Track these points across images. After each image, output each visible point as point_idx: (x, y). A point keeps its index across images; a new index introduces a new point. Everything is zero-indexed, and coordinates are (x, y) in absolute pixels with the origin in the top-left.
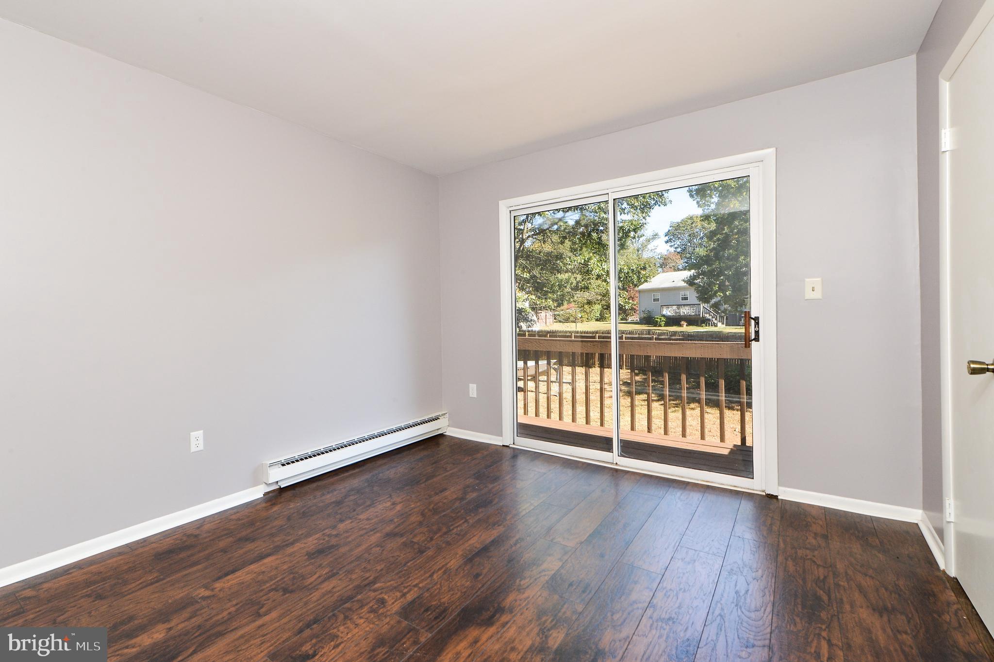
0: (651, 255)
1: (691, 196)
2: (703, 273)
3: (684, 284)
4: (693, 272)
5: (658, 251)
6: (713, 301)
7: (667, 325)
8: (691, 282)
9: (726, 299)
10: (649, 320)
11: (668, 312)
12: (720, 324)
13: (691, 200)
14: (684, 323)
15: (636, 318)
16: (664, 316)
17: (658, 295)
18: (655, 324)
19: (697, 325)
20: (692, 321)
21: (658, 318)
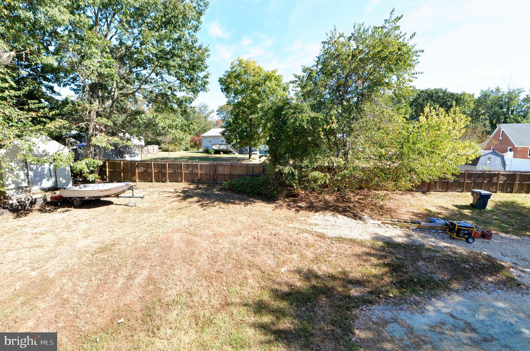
0: (211, 120)
1: (222, 91)
2: (228, 130)
3: (220, 135)
4: (224, 129)
5: (214, 118)
6: (232, 143)
7: (215, 153)
8: (223, 134)
9: (237, 143)
10: (207, 151)
11: (216, 147)
12: (236, 153)
13: (222, 93)
14: (222, 153)
15: (201, 150)
16: (213, 149)
17: (211, 139)
18: (210, 153)
19: (227, 154)
20: (226, 152)
21: (210, 150)
